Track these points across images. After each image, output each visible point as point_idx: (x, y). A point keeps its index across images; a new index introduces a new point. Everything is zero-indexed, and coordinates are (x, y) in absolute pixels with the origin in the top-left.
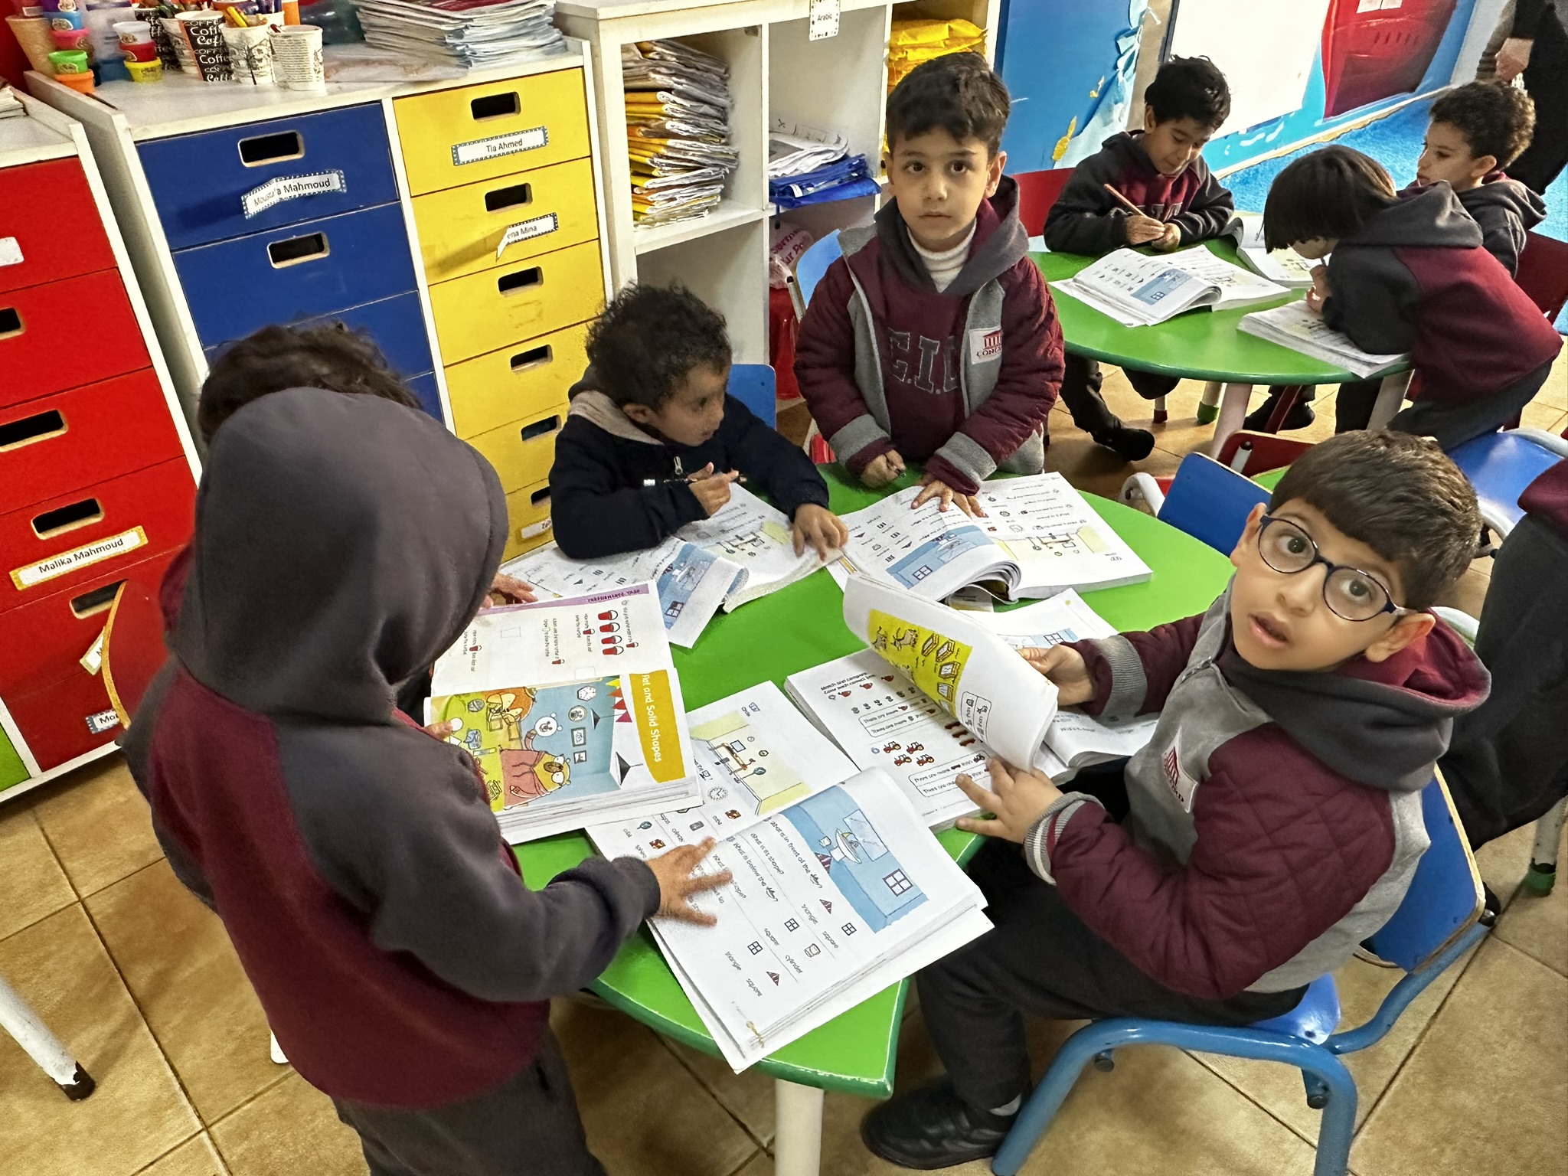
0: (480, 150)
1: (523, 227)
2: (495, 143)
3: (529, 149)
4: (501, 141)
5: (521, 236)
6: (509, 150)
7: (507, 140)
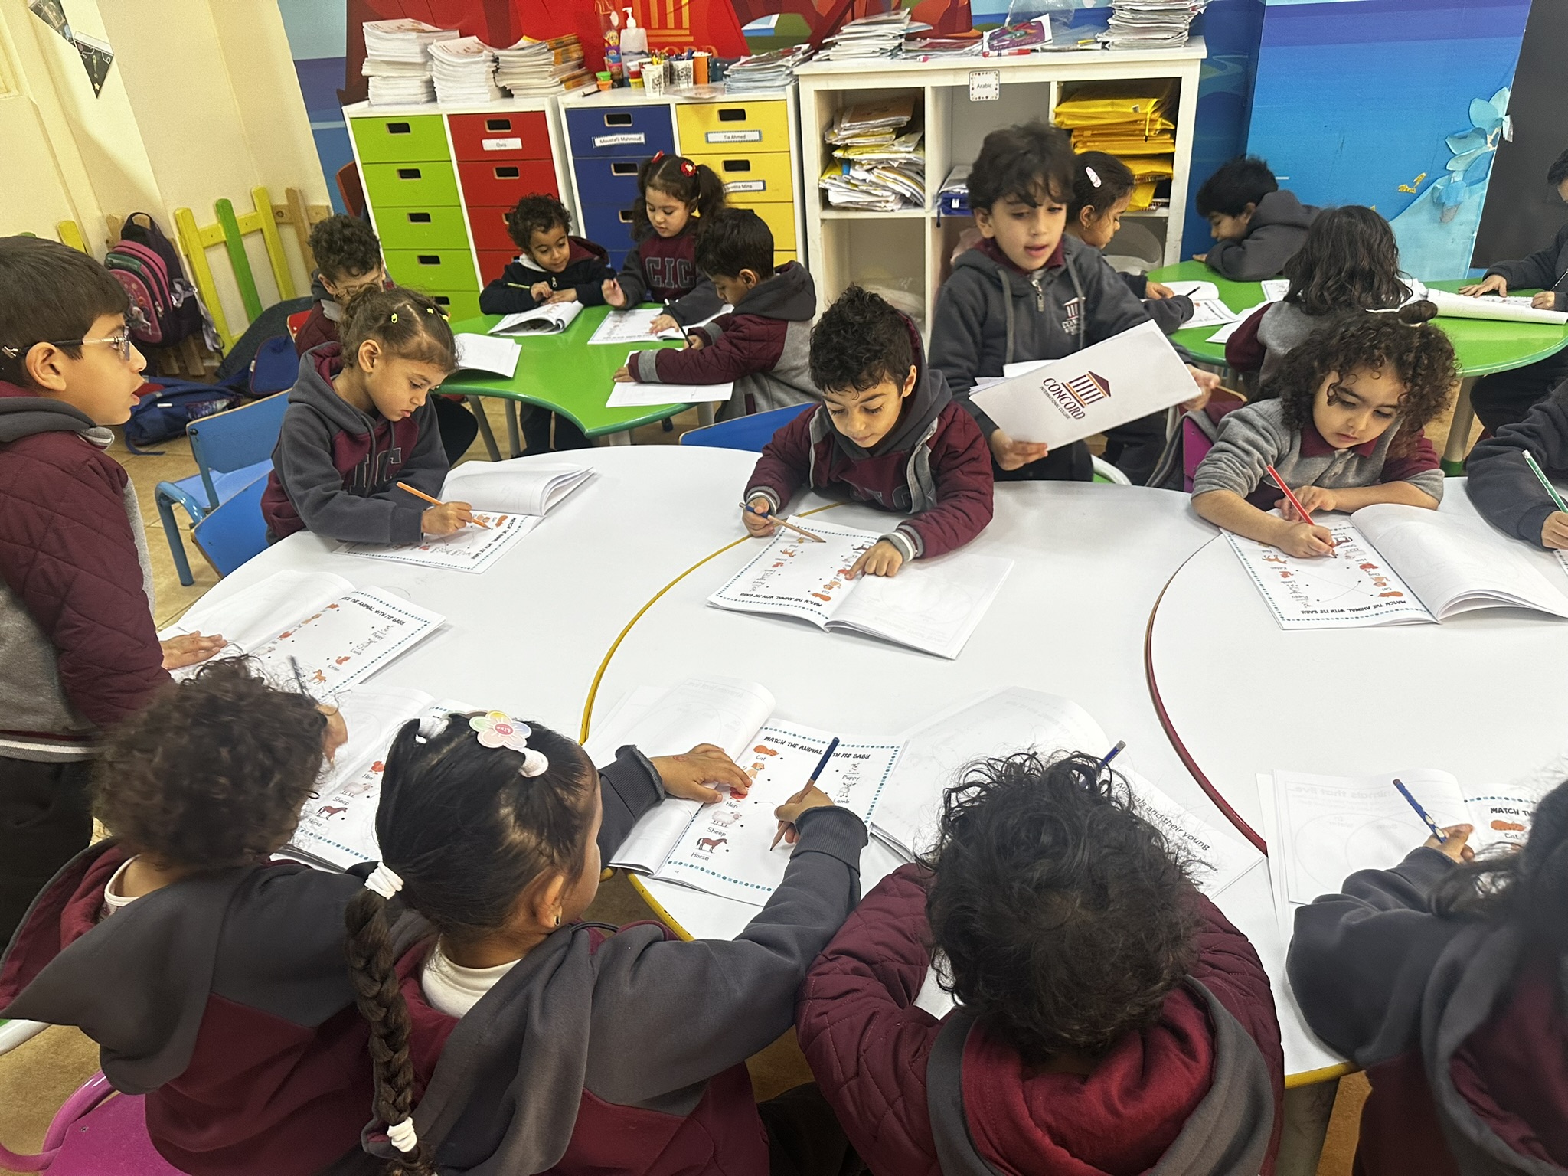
0: (721, 137)
1: (744, 184)
2: (730, 135)
3: (750, 141)
4: (734, 134)
5: (742, 189)
6: (738, 139)
7: (737, 134)
